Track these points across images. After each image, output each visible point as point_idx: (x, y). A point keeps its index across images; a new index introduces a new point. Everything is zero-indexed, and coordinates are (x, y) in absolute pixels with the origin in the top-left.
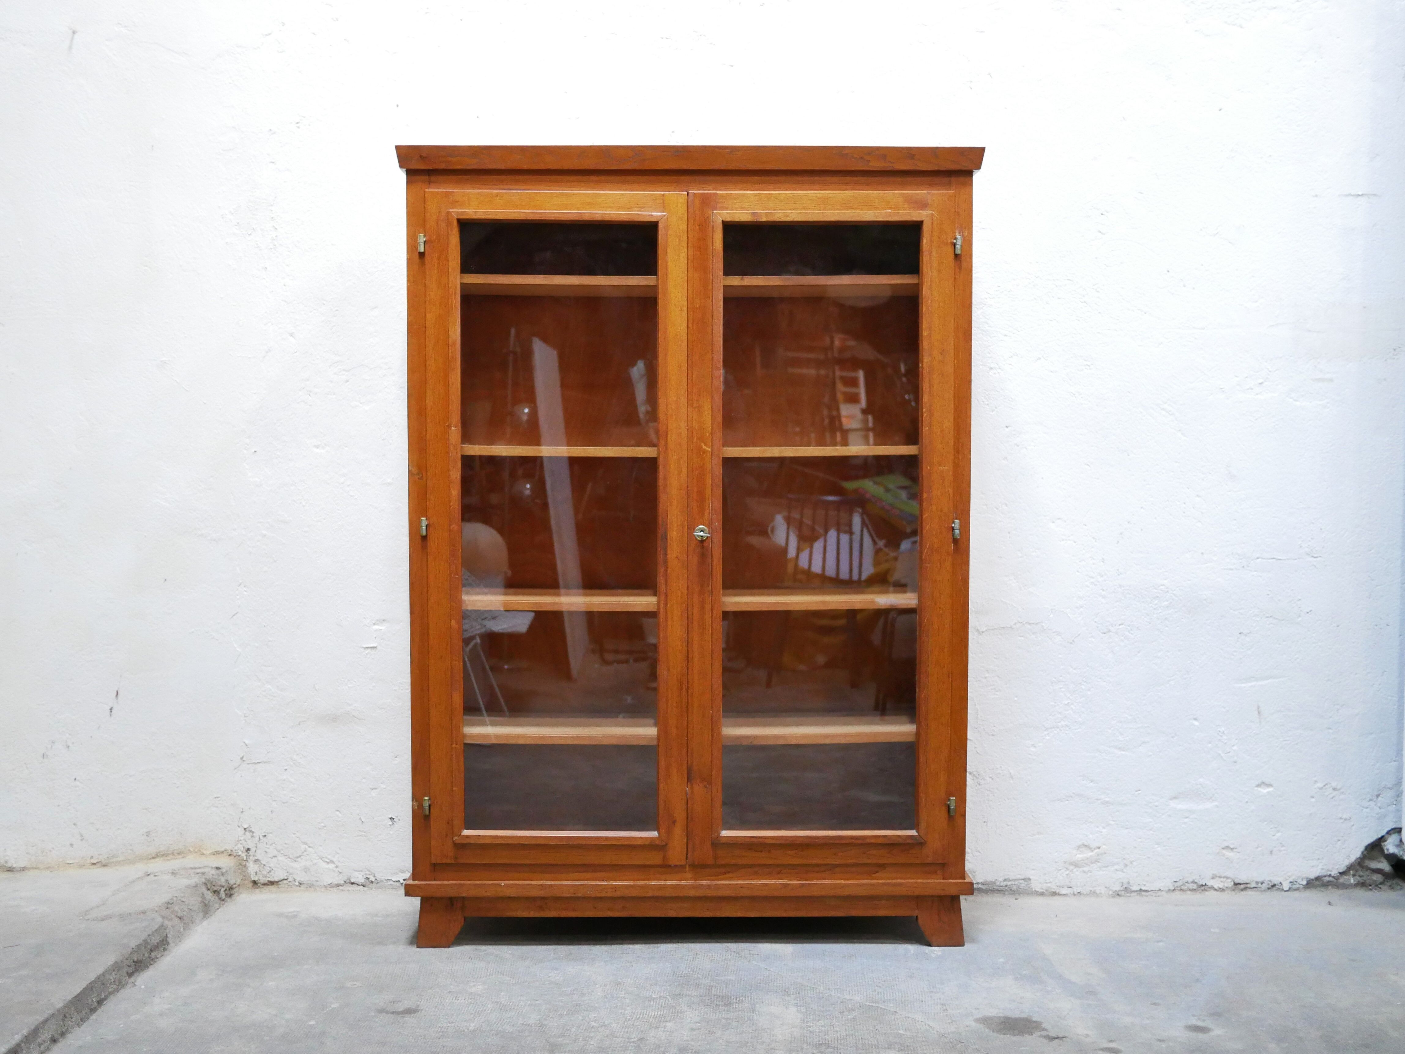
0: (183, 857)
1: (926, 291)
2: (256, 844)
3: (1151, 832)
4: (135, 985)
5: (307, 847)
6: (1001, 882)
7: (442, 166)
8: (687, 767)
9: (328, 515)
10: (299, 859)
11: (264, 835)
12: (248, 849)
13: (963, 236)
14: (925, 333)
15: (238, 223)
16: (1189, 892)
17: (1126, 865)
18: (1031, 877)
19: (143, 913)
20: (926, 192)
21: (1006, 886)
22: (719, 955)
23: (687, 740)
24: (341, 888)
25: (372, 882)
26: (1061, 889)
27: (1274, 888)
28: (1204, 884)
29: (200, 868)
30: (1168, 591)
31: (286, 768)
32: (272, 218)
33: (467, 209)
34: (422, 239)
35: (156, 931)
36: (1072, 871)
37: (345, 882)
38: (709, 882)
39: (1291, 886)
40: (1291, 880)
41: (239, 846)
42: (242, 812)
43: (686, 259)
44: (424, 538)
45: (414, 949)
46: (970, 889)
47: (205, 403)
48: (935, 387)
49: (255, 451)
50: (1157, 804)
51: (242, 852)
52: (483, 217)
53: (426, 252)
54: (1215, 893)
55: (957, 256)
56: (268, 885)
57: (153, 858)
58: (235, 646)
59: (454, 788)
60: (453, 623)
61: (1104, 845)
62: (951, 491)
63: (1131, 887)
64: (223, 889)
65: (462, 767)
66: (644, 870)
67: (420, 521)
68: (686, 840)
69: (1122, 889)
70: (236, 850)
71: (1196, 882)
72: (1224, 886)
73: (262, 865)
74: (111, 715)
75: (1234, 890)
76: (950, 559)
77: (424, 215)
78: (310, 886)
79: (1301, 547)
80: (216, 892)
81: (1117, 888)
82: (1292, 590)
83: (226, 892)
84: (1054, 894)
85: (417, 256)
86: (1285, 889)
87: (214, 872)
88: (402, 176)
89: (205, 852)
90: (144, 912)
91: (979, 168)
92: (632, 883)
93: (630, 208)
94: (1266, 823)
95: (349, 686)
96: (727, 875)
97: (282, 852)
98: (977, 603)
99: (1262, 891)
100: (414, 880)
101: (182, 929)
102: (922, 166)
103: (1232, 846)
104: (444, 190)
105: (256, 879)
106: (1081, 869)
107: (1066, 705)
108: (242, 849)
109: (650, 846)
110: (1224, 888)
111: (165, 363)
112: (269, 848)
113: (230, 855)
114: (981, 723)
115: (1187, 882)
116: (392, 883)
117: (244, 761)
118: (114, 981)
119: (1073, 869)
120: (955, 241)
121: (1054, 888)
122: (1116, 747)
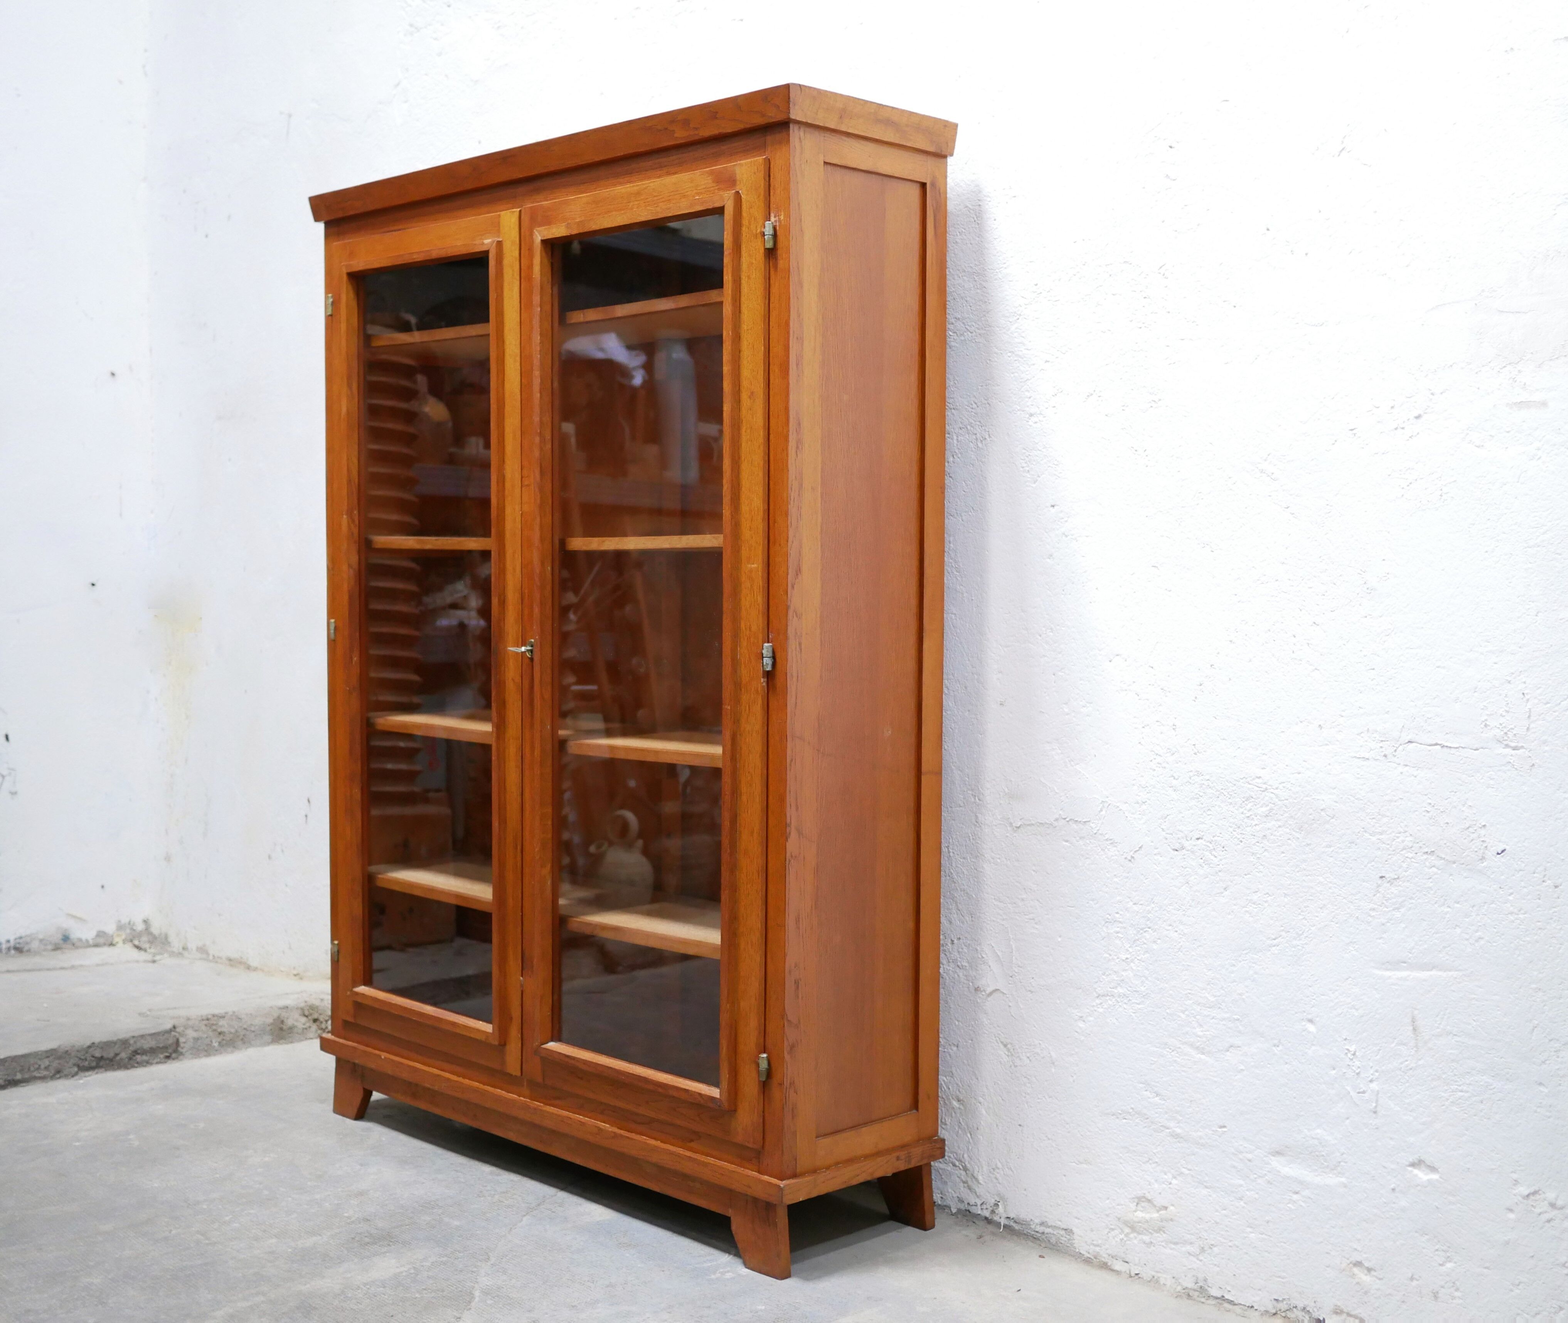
3: (1242, 1203)
6: (1037, 1224)
7: (341, 214)
8: (522, 951)
13: (779, 221)
17: (1203, 1250)
18: (1074, 1230)
21: (1043, 1233)
23: (522, 915)
26: (1115, 1260)
30: (1266, 789)
33: (357, 260)
34: (330, 300)
36: (1127, 1235)
38: (542, 1106)
43: (519, 295)
44: (334, 642)
45: (339, 1117)
48: (743, 446)
50: (1250, 1156)
53: (333, 315)
55: (767, 253)
59: (352, 935)
61: (1173, 1205)
62: (760, 599)
63: (1209, 1289)
68: (520, 1045)
69: (1196, 1287)
74: (306, 822)
76: (760, 701)
77: (332, 271)
79: (1486, 725)
81: (1189, 1282)
82: (1470, 807)
84: (1105, 1266)
94: (1427, 1237)
96: (557, 1102)
100: (331, 1033)
101: (218, 1044)
102: (727, 128)
103: (1368, 1264)
104: (345, 242)
106: (1140, 1236)
107: (1123, 960)
109: (488, 1044)
119: (1129, 1233)
120: (765, 230)
121: (1105, 1257)
122: (1192, 1045)
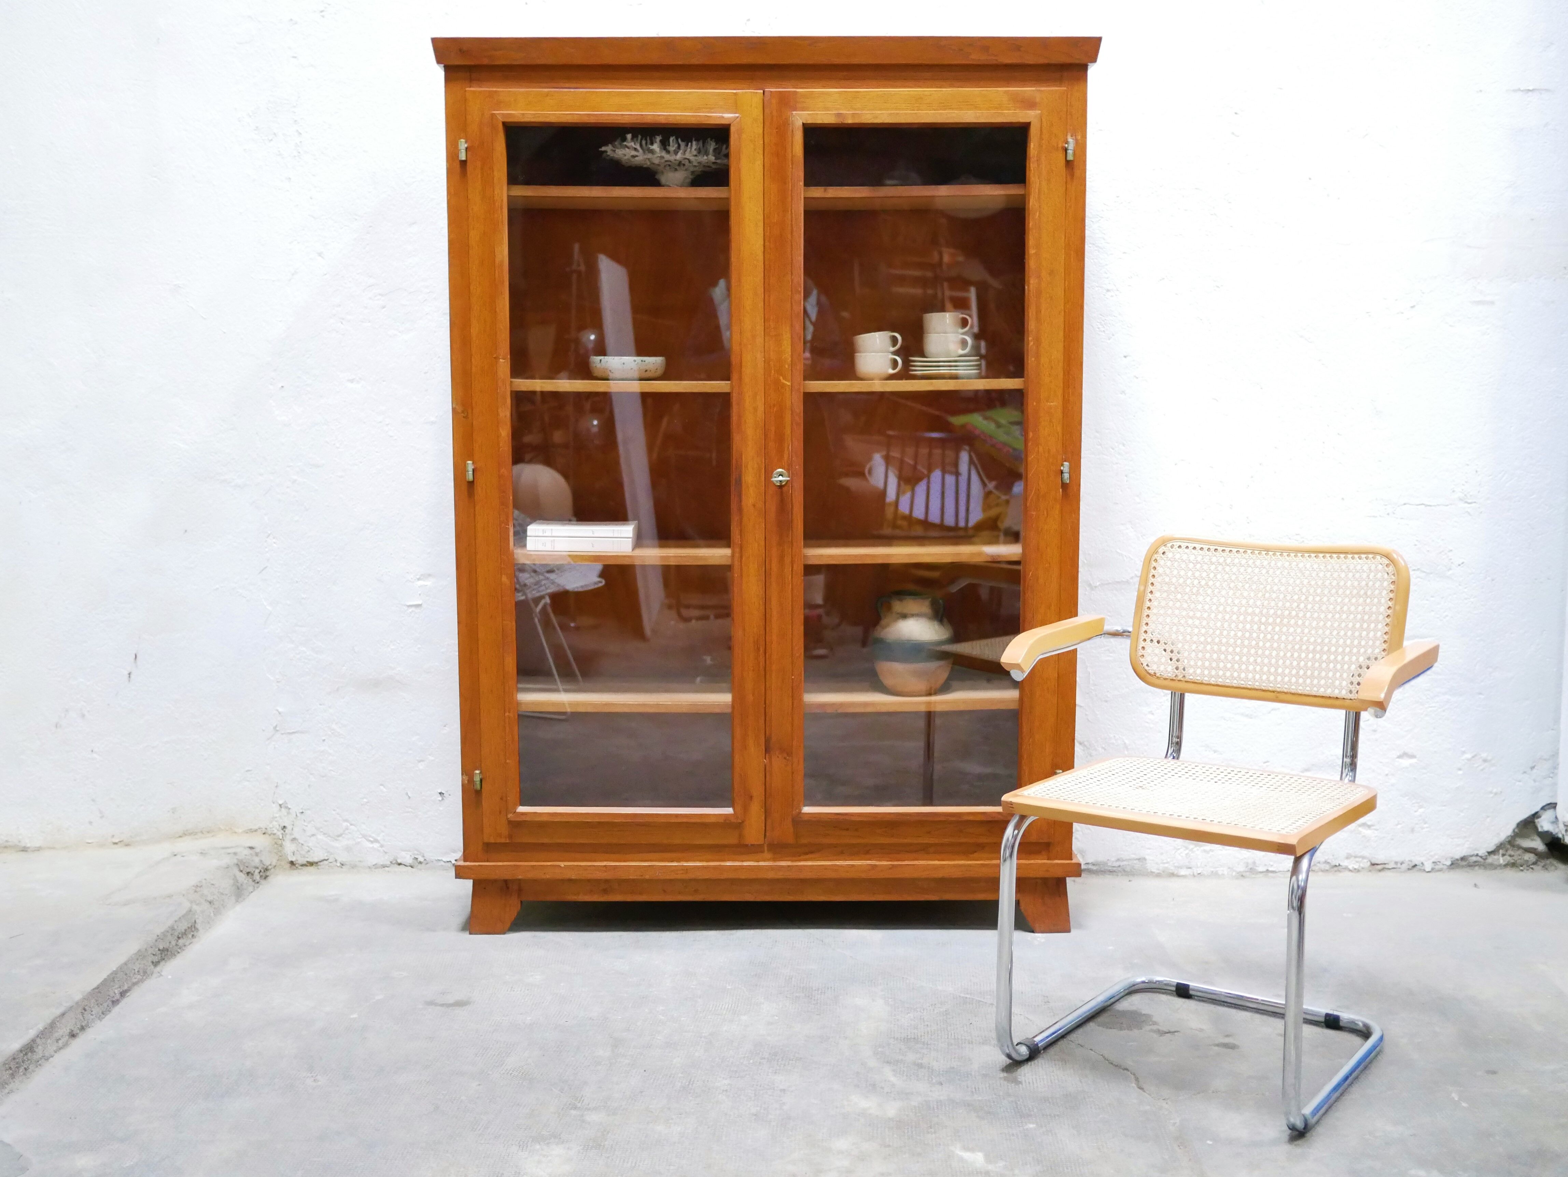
0: (213, 836)
1: (1032, 203)
2: (293, 821)
4: (161, 975)
5: (349, 825)
6: (1113, 862)
7: (486, 61)
8: (765, 737)
9: (365, 458)
10: (340, 838)
11: (301, 811)
12: (284, 827)
13: (1077, 141)
14: (1031, 250)
15: (257, 127)
16: (1320, 873)
18: (1147, 857)
19: (168, 897)
20: (1034, 89)
21: (1119, 866)
22: (800, 942)
23: (765, 707)
24: (387, 869)
25: (420, 863)
26: (1179, 869)
27: (1415, 869)
28: (1337, 864)
29: (232, 847)
30: (1303, 541)
31: (324, 738)
32: (296, 121)
33: (513, 110)
34: (463, 145)
35: (183, 916)
36: (1192, 850)
37: (391, 862)
38: (789, 863)
39: (1434, 867)
40: (1433, 860)
41: (275, 823)
42: (277, 787)
43: (762, 167)
44: (471, 484)
45: (466, 935)
46: (1077, 871)
47: (225, 333)
48: (1043, 312)
49: (282, 387)
51: (278, 830)
52: (533, 120)
53: (468, 161)
54: (1350, 874)
55: (1069, 164)
56: (307, 866)
57: (180, 837)
58: (265, 604)
59: (508, 761)
60: (504, 579)
62: (1059, 429)
63: (1257, 868)
64: (257, 871)
65: (516, 737)
66: (719, 850)
67: (465, 465)
68: (763, 818)
69: (1247, 869)
70: (271, 828)
71: (1328, 863)
72: (1359, 866)
73: (300, 845)
74: (129, 681)
75: (1370, 871)
76: (1058, 506)
77: (465, 117)
78: (354, 867)
79: (1454, 491)
80: (250, 875)
81: (1241, 868)
82: (1443, 540)
83: (261, 874)
84: (1172, 875)
85: (458, 166)
86: (1427, 870)
87: (248, 852)
88: (439, 73)
89: (236, 830)
90: (170, 896)
91: (1094, 60)
92: (705, 864)
93: (698, 109)
94: (1407, 797)
95: (393, 647)
96: (810, 856)
97: (321, 830)
98: (1089, 554)
99: (1402, 872)
100: (465, 860)
101: (212, 914)
102: (1030, 60)
103: (1369, 823)
104: (488, 89)
105: (293, 859)
106: (1202, 848)
108: (278, 827)
109: (725, 824)
110: (1360, 869)
111: (180, 287)
112: (307, 826)
113: (264, 834)
114: (1093, 688)
115: (1319, 863)
116: (443, 863)
117: (277, 731)
118: (138, 971)
119: (1192, 849)
120: (1066, 145)
121: (1172, 869)
122: (1242, 714)
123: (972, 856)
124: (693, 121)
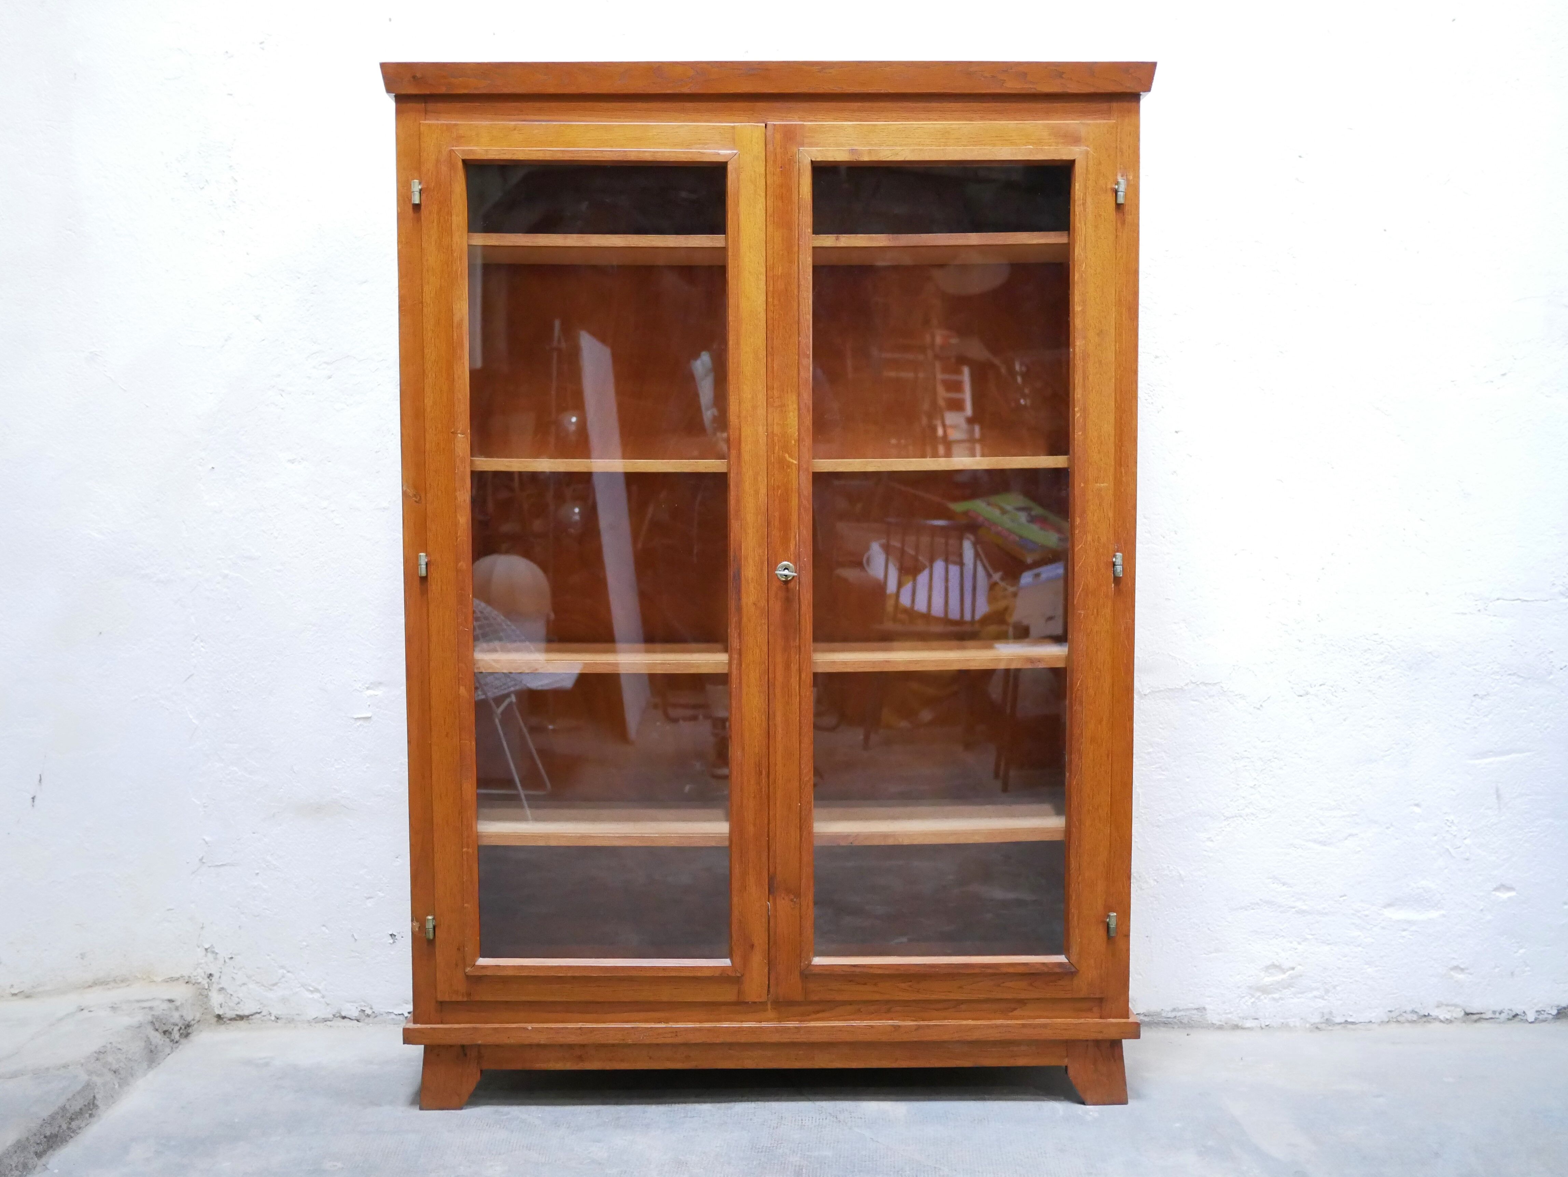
0: (128, 986)
1: (1078, 252)
2: (221, 968)
3: (1360, 949)
4: (47, 1168)
5: (285, 972)
6: (1168, 1012)
7: (443, 90)
8: (768, 875)
9: (306, 549)
10: (275, 988)
11: (230, 957)
12: (211, 975)
13: (1128, 180)
14: (1077, 307)
15: (187, 174)
16: (1407, 1025)
17: (1327, 991)
18: (1207, 1006)
19: (64, 1067)
20: (1078, 122)
21: (1175, 1017)
22: (811, 1119)
23: (768, 840)
24: (329, 1023)
25: (368, 1016)
26: (1245, 1021)
27: (1516, 1019)
28: (1427, 1014)
29: (148, 1000)
30: (1382, 642)
31: (257, 872)
32: (231, 166)
33: (474, 146)
34: (416, 186)
35: (79, 1093)
36: (1258, 998)
37: (334, 1015)
38: (796, 1024)
39: (1537, 1016)
40: (1537, 1008)
41: (199, 970)
42: (202, 928)
43: (764, 212)
44: (424, 579)
45: (416, 1112)
46: (1134, 1032)
47: (147, 406)
48: (1091, 378)
49: (213, 468)
50: (1366, 913)
51: (203, 979)
52: (497, 157)
53: (423, 204)
54: (1442, 1025)
55: (1119, 206)
56: (236, 1020)
57: (90, 986)
58: (191, 717)
59: (466, 905)
60: (463, 691)
61: (1300, 965)
62: (1111, 515)
63: (1333, 1019)
64: (176, 1028)
65: (476, 877)
66: (712, 1008)
67: (417, 558)
68: (766, 970)
69: (1322, 1020)
70: (195, 976)
71: (1416, 1012)
72: (1452, 1016)
73: (229, 996)
74: (33, 806)
75: (1464, 1022)
76: (1110, 604)
77: (420, 154)
78: (291, 1021)
79: (1554, 584)
80: (167, 1033)
81: (1316, 1019)
82: (1542, 640)
83: (181, 1031)
84: (1236, 1027)
85: (411, 211)
86: (1530, 1021)
87: (165, 1006)
88: (390, 103)
89: (155, 979)
90: (65, 1066)
91: (1148, 89)
92: (698, 1025)
93: (689, 145)
94: (1506, 936)
95: (337, 767)
96: (820, 1015)
97: (254, 978)
98: (1144, 658)
99: (1500, 1023)
100: (415, 1022)
101: (117, 1086)
102: (1073, 88)
103: (1462, 966)
104: (446, 122)
105: (221, 1013)
106: (1270, 996)
107: (1251, 787)
108: (203, 974)
109: (721, 978)
110: (1452, 1019)
111: (96, 355)
112: (236, 974)
113: (187, 982)
114: (1143, 812)
115: (1405, 1012)
116: (394, 1016)
117: (204, 863)
118: (16, 1166)
119: (1259, 996)
120: (1117, 187)
121: (1236, 1020)
122: (1315, 841)
123: (1010, 1014)
124: (683, 158)
